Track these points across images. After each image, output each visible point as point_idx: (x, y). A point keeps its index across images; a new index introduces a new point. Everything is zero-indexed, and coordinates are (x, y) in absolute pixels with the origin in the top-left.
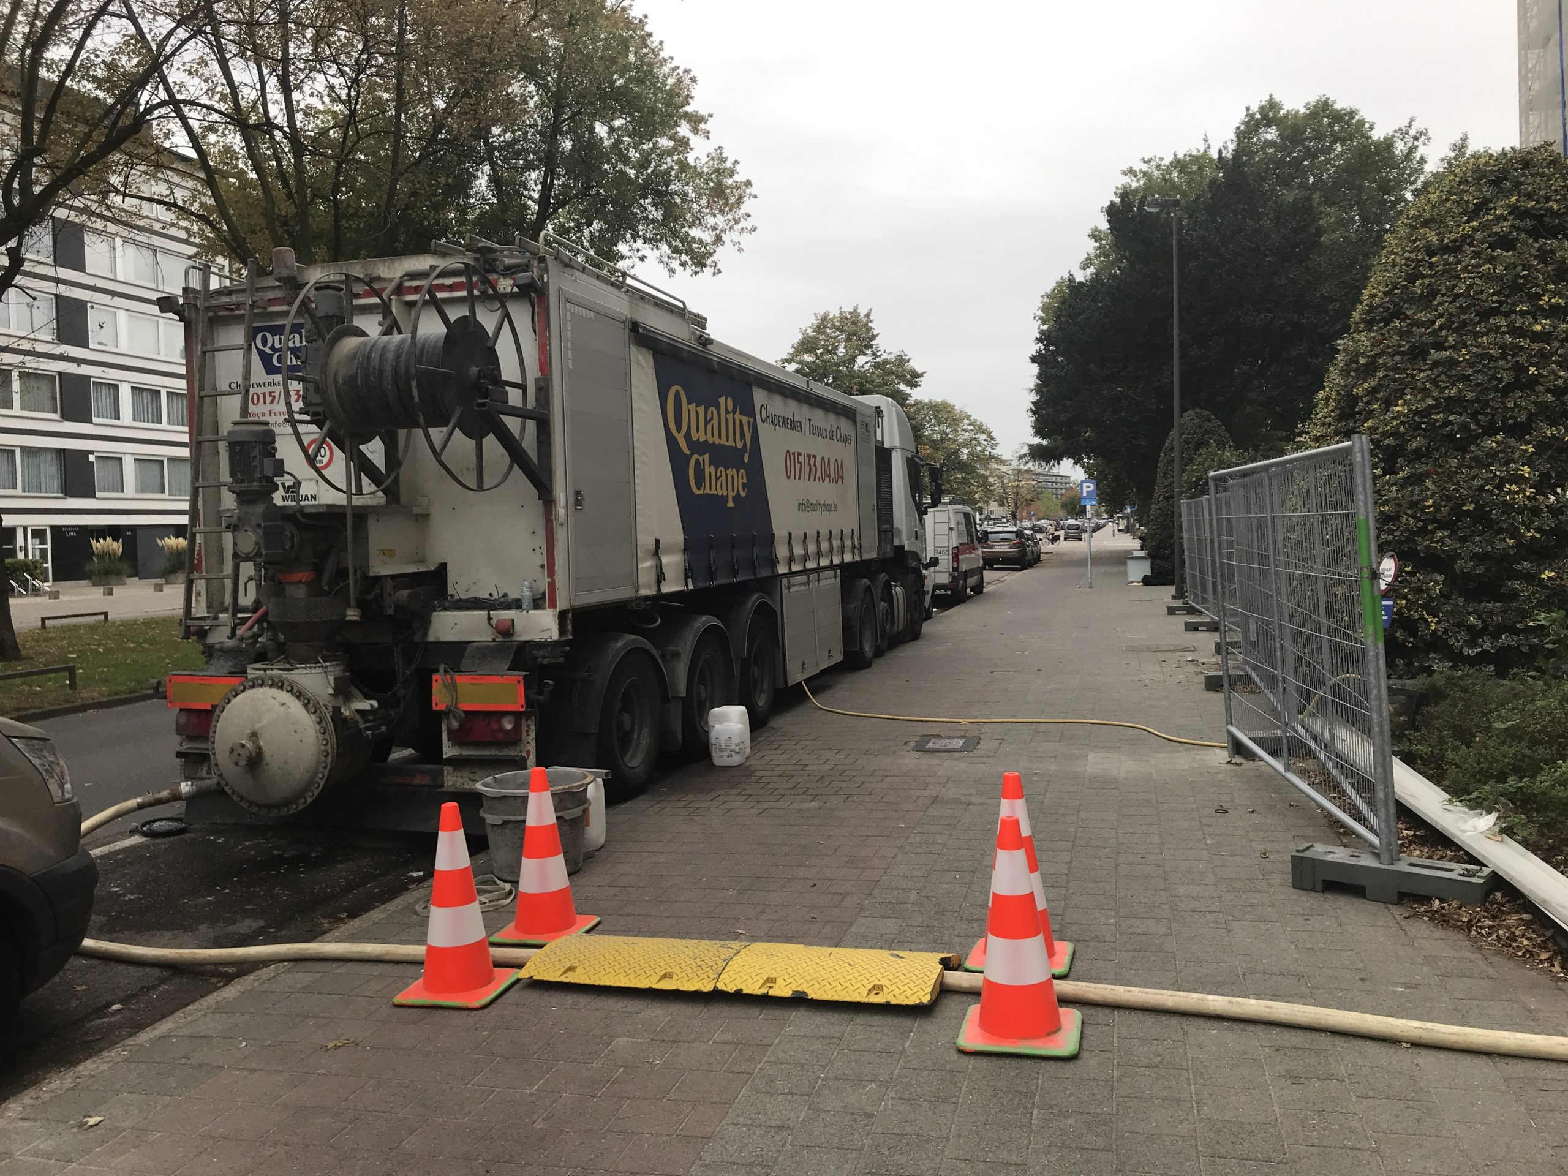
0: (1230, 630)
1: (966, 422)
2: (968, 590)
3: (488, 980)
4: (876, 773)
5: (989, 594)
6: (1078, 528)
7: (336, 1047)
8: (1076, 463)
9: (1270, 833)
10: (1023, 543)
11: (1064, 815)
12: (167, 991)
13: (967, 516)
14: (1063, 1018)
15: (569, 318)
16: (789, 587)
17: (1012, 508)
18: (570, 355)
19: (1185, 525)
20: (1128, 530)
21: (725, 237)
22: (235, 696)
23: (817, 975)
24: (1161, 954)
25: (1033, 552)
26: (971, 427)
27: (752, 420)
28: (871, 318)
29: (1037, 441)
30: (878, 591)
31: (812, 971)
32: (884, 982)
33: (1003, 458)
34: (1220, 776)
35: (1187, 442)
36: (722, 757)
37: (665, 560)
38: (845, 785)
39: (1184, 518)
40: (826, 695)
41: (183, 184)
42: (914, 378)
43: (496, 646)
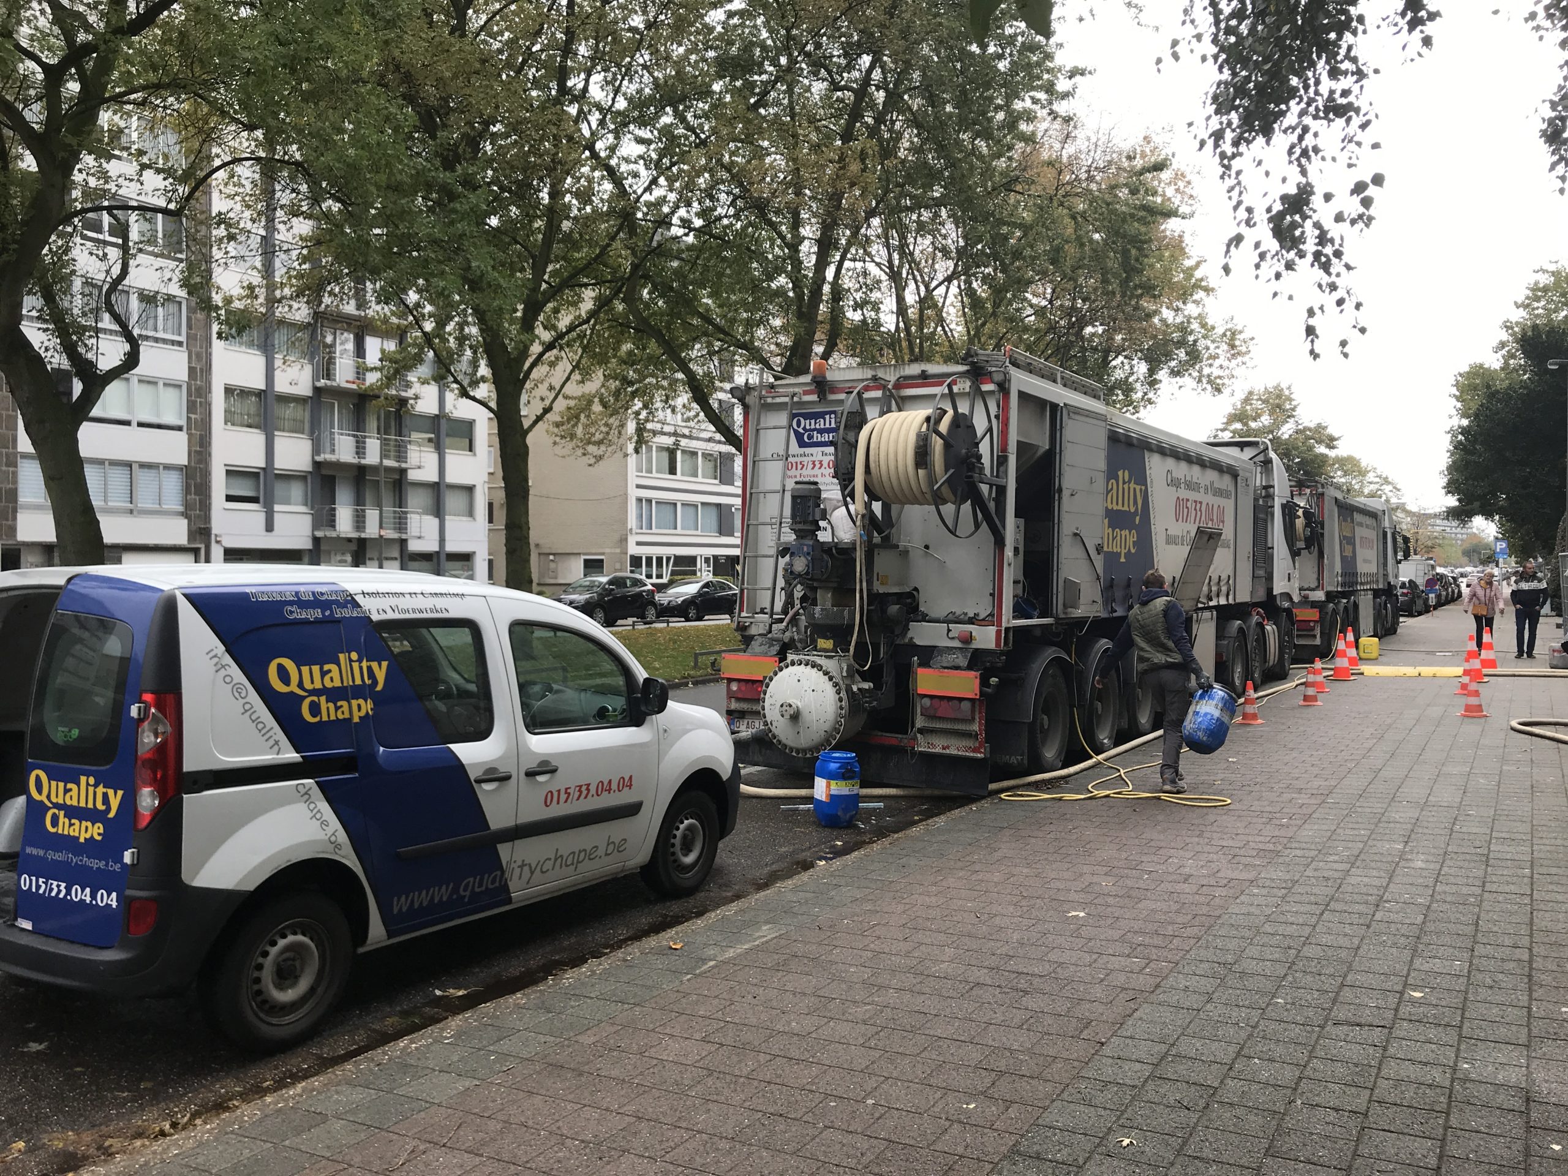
8: (1488, 520)
28: (1292, 391)
42: (1331, 442)
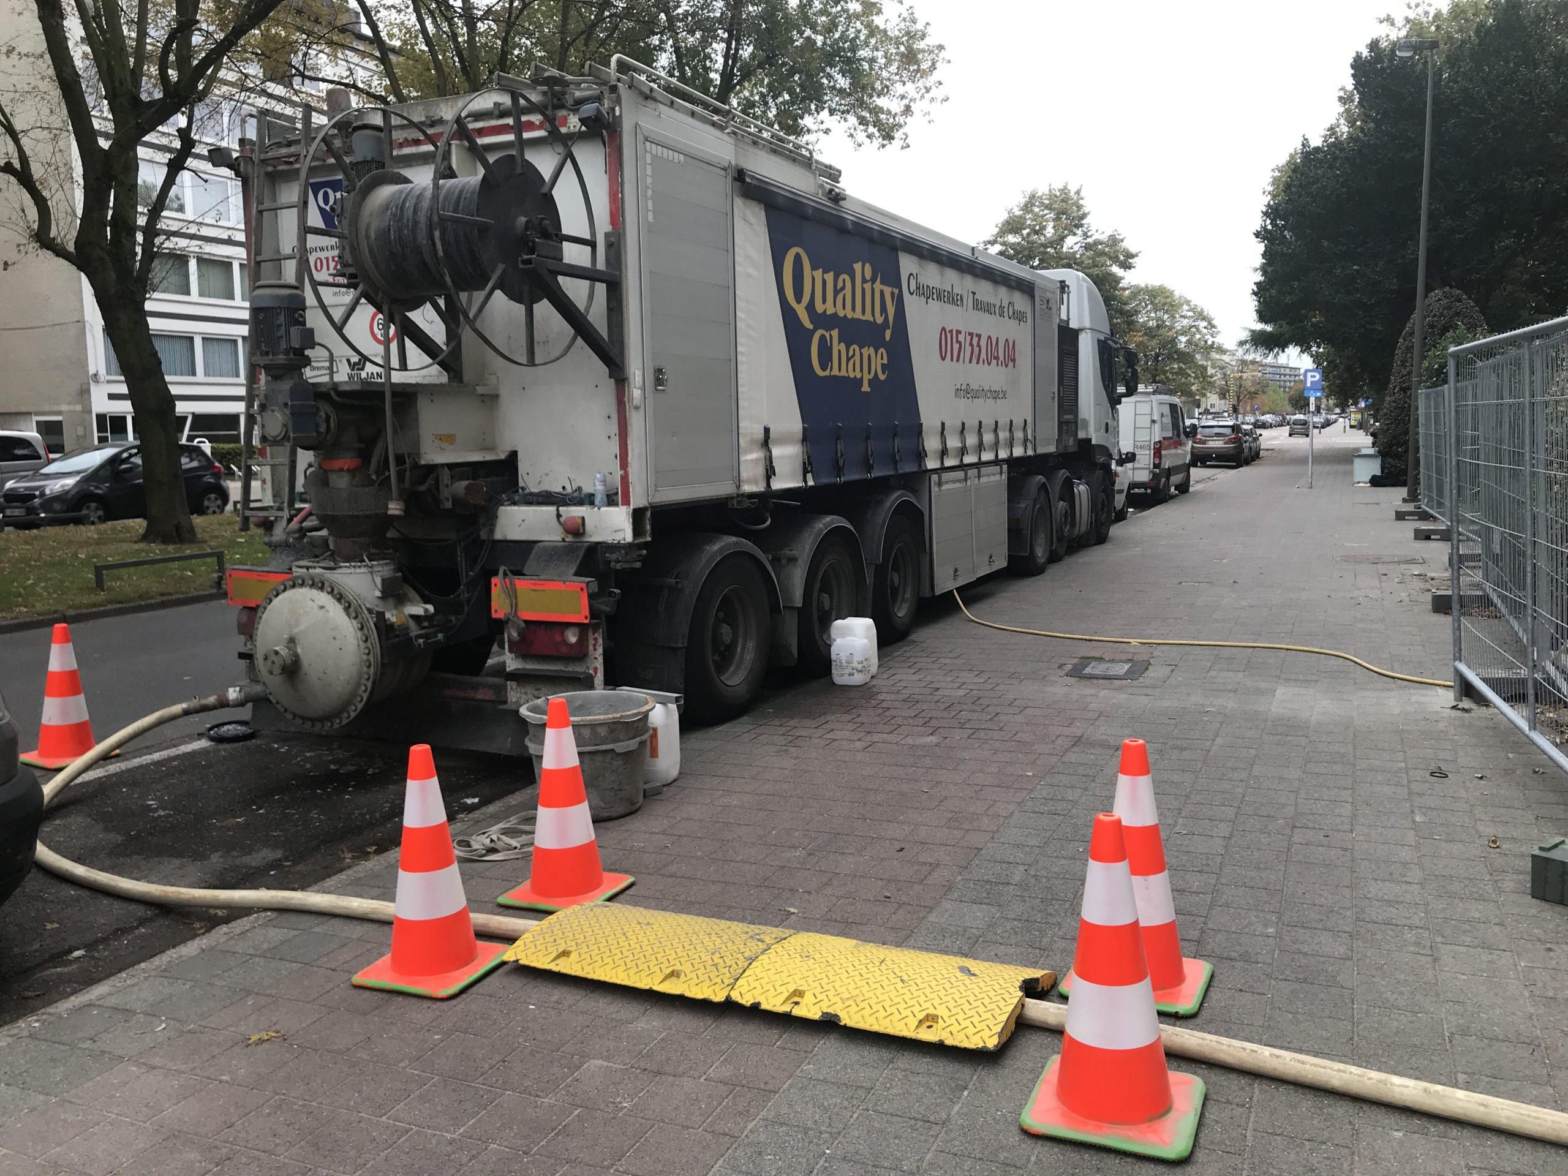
0: (1469, 539)
1: (1185, 307)
2: (1172, 489)
3: (467, 958)
4: (1015, 704)
5: (1197, 493)
6: (1305, 423)
7: (261, 1041)
8: (1302, 352)
9: (1502, 810)
10: (1240, 439)
11: (1233, 769)
12: (143, 936)
13: (1173, 407)
14: (1174, 1091)
15: (649, 161)
16: (940, 484)
17: (1233, 401)
18: (650, 206)
19: (1422, 420)
20: (1361, 426)
21: (913, 106)
22: (277, 595)
23: (857, 992)
24: (1333, 990)
25: (1250, 448)
26: (1190, 314)
27: (896, 291)
28: (1082, 194)
29: (1260, 326)
30: (1055, 489)
31: (852, 986)
32: (941, 1011)
33: (1225, 347)
34: (1441, 726)
35: (1432, 326)
36: (842, 675)
37: (776, 451)
38: (975, 716)
39: (1421, 411)
40: (983, 606)
41: (363, 63)
42: (1126, 261)
43: (565, 547)
